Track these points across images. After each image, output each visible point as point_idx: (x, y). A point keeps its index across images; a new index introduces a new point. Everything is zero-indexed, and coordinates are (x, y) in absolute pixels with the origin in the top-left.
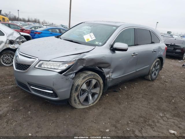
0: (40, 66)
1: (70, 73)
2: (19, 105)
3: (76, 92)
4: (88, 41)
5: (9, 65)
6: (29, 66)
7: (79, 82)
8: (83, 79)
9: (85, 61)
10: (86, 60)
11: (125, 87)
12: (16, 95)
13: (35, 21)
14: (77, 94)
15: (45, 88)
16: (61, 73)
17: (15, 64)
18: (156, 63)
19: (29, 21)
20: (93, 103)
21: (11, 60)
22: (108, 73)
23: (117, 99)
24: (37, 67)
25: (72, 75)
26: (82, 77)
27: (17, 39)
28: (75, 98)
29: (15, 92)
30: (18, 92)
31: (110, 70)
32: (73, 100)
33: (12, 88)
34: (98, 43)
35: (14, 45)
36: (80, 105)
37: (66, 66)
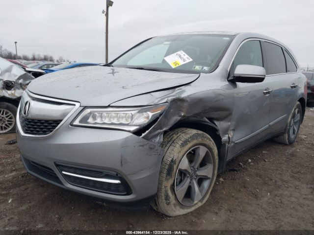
0: (85, 119)
1: (157, 132)
2: (33, 217)
3: (168, 177)
4: (177, 66)
5: (4, 131)
6: (58, 122)
7: (175, 154)
8: (183, 145)
9: (185, 104)
10: (187, 101)
11: (250, 161)
12: (25, 195)
13: (45, 59)
14: (171, 182)
15: (101, 173)
16: (138, 133)
17: (22, 123)
18: (295, 109)
19: (34, 59)
20: (201, 201)
21: (8, 121)
22: (226, 132)
23: (245, 187)
24: (77, 122)
25: (159, 137)
26: (180, 142)
27: (19, 79)
28: (166, 192)
29: (22, 188)
30: (28, 186)
31: (230, 123)
32: (163, 198)
33: (14, 177)
34: (201, 67)
35: (13, 92)
36: (178, 207)
37: (148, 117)
